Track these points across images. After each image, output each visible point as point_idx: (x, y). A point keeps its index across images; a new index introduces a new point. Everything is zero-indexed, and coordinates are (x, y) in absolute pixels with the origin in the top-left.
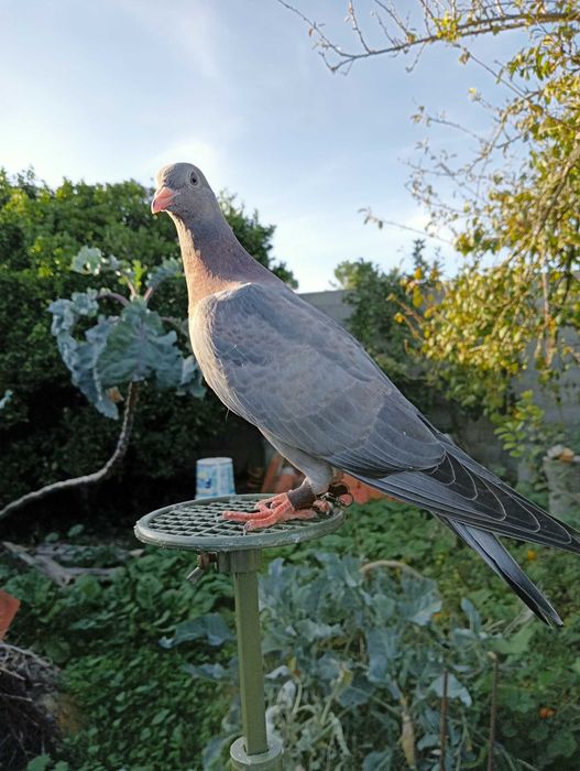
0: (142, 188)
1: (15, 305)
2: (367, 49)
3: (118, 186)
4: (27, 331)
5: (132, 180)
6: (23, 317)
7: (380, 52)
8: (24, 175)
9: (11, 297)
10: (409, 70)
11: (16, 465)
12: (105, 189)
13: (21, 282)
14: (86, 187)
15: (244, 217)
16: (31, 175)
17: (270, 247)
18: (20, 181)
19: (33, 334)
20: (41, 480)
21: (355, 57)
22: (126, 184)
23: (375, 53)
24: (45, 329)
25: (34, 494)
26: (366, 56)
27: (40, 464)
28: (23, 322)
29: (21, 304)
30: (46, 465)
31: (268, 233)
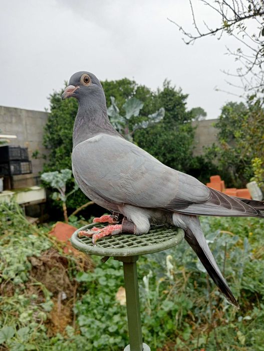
0: (130, 81)
2: (200, 34)
3: (120, 81)
5: (126, 78)
7: (206, 35)
10: (219, 39)
12: (115, 83)
14: (108, 83)
15: (175, 90)
17: (186, 103)
21: (195, 38)
22: (123, 80)
23: (204, 35)
26: (200, 37)
31: (184, 97)
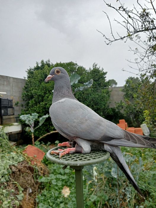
0: (74, 63)
1: (45, 91)
2: (115, 39)
3: (68, 63)
4: (48, 97)
6: (47, 94)
7: (118, 40)
8: (47, 61)
9: (45, 90)
10: (125, 42)
11: (45, 127)
12: (65, 64)
13: (47, 86)
14: (61, 64)
15: (99, 69)
16: (49, 61)
17: (106, 77)
18: (47, 62)
19: (49, 98)
20: (50, 131)
21: (112, 41)
22: (70, 62)
23: (117, 40)
24: (52, 97)
25: (48, 133)
26: (115, 41)
27: (50, 127)
28: (47, 95)
29: (47, 91)
30: (51, 127)
31: (105, 73)
